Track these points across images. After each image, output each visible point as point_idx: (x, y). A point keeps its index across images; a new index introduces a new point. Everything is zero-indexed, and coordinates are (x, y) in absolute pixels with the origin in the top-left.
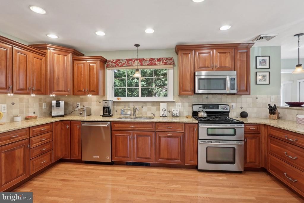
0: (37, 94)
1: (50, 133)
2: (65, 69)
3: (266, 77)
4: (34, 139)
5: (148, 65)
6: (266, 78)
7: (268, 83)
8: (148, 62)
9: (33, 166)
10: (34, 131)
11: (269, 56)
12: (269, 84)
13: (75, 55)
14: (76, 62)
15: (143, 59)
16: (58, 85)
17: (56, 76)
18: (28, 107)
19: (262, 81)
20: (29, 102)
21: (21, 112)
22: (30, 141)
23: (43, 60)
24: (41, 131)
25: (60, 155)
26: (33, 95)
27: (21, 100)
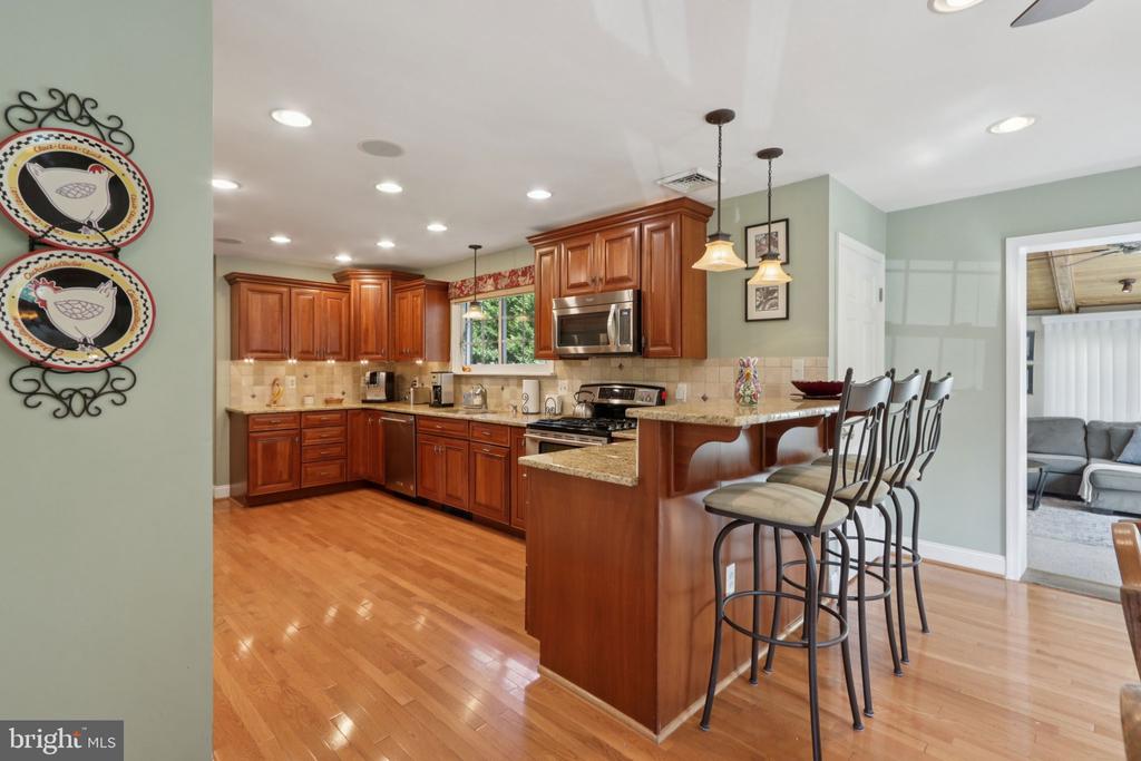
0: (337, 360)
1: (343, 428)
2: (378, 310)
3: (776, 295)
4: (309, 432)
5: (507, 287)
6: (777, 298)
7: (784, 316)
8: (507, 281)
9: (306, 475)
10: (307, 419)
11: (787, 220)
12: (787, 318)
13: (399, 282)
14: (398, 295)
15: (500, 274)
16: (366, 342)
17: (363, 326)
18: (332, 383)
19: (763, 310)
20: (333, 374)
21: (320, 390)
22: (300, 434)
23: (344, 299)
24: (320, 420)
25: (362, 471)
26: (331, 362)
27: (319, 371)
